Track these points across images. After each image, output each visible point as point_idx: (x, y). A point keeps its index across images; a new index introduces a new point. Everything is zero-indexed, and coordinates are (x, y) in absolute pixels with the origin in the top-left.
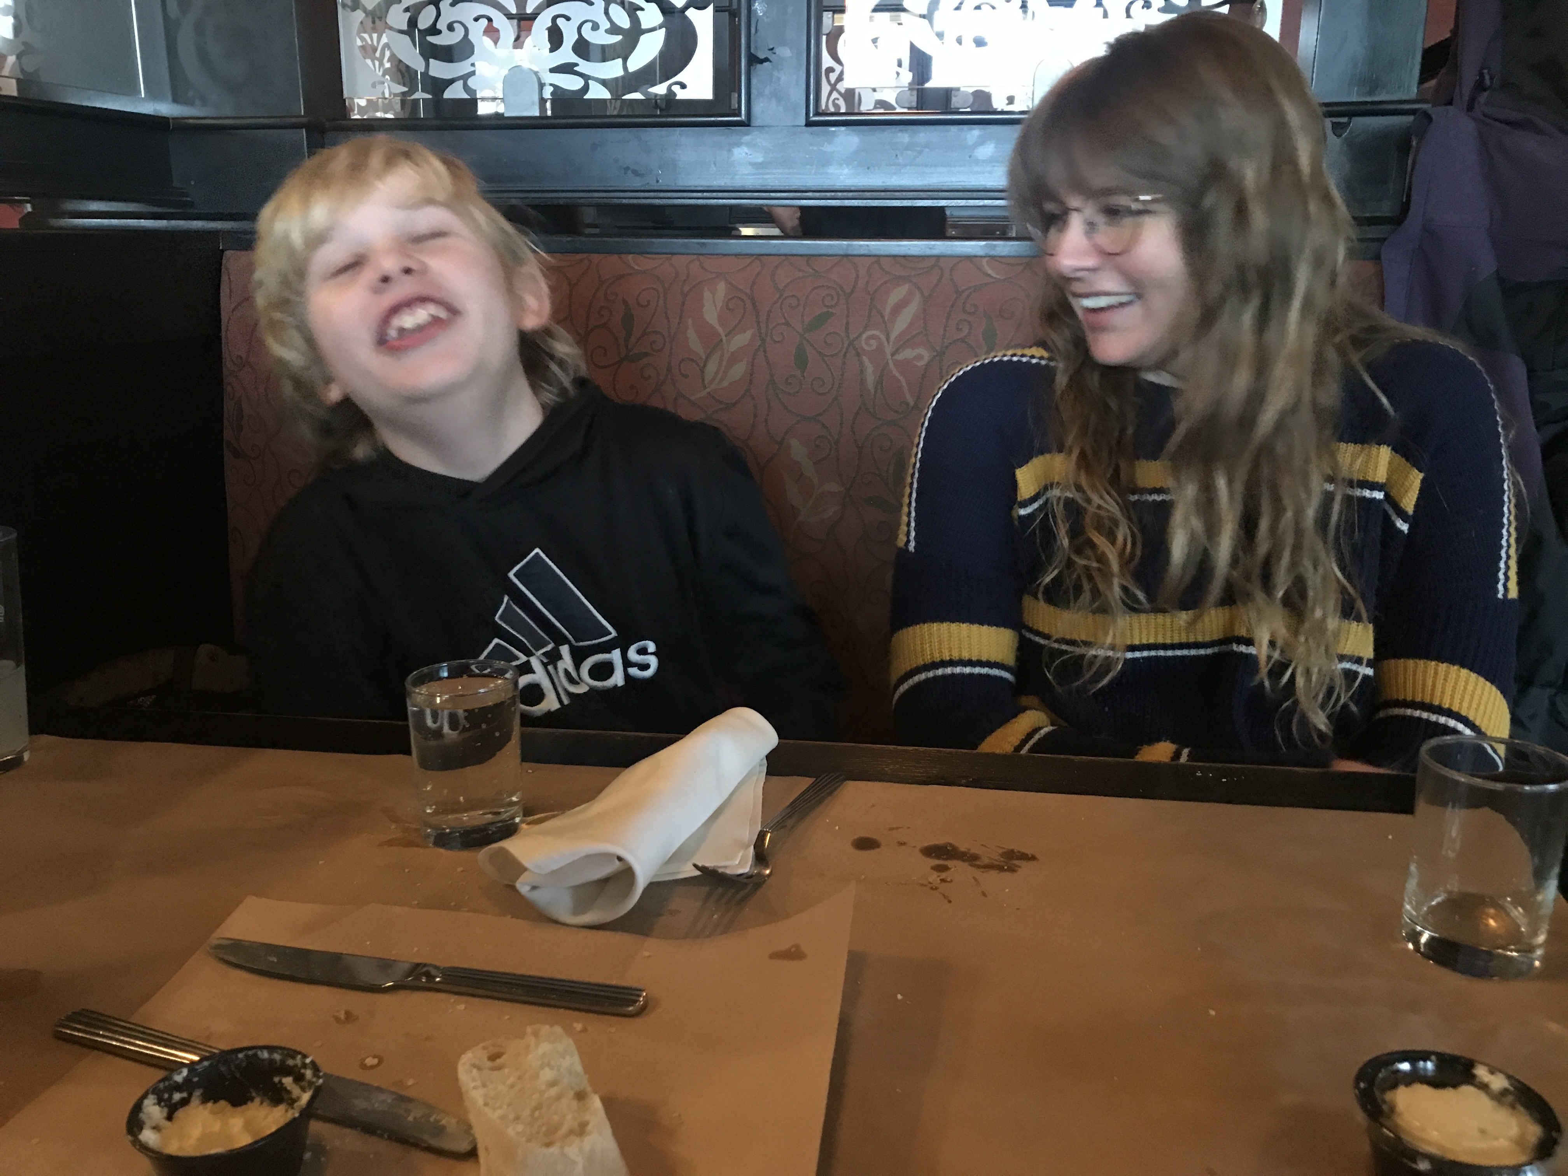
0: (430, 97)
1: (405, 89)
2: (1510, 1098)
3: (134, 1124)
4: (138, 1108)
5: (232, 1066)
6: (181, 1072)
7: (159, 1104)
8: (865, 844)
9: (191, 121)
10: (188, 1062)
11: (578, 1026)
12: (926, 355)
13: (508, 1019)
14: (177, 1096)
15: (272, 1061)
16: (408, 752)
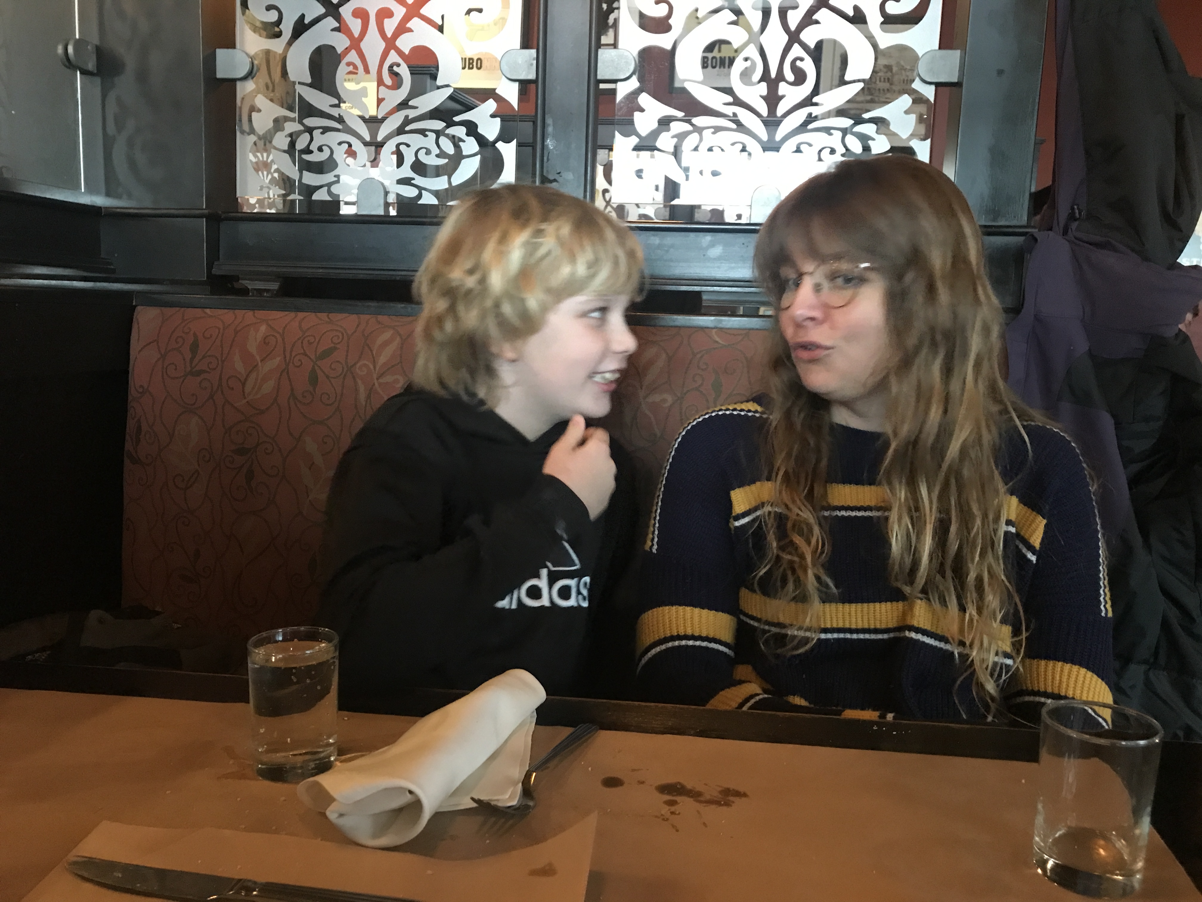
0: (304, 198)
1: (286, 192)
8: (611, 782)
9: (118, 210)
12: (670, 400)
16: (247, 701)
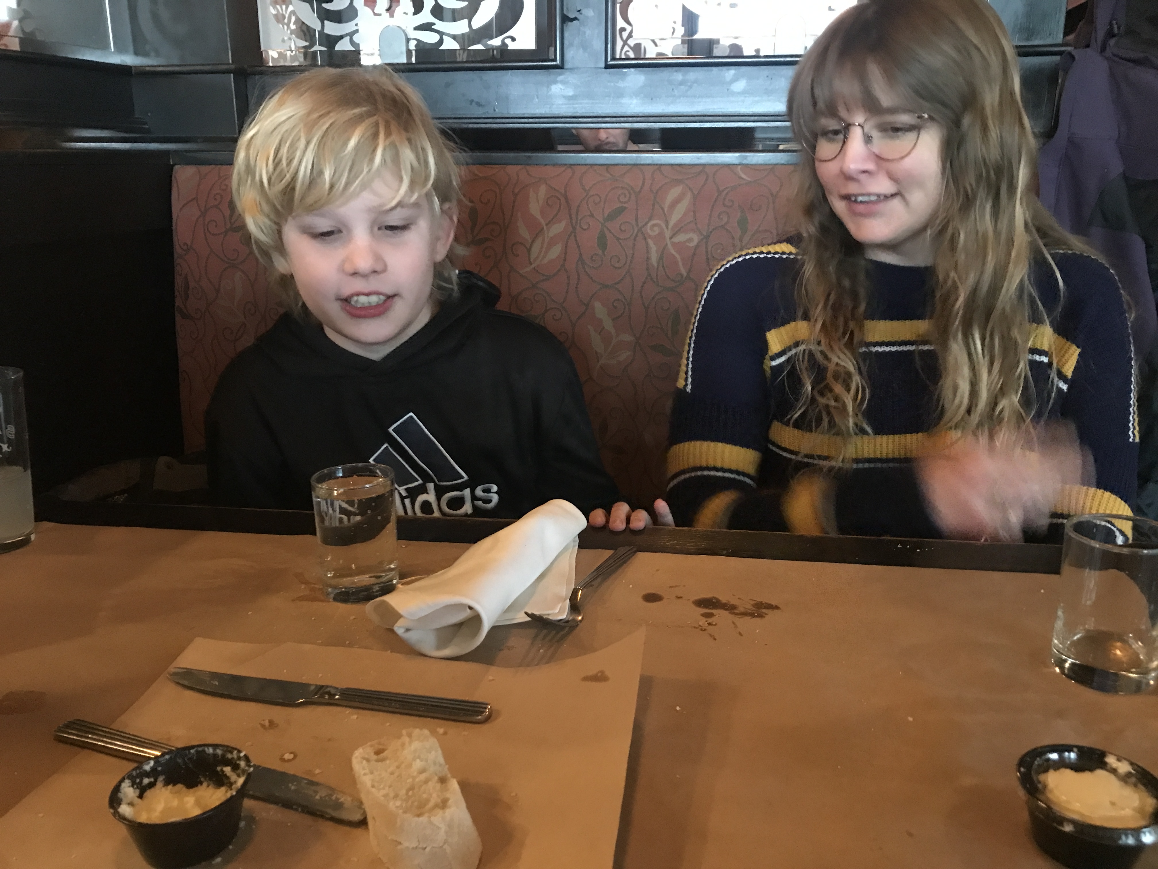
0: (325, 49)
1: (307, 44)
2: (1133, 780)
3: (115, 800)
4: (117, 789)
5: (186, 759)
6: (149, 763)
7: (133, 786)
8: (651, 598)
9: (149, 68)
10: (153, 757)
11: (441, 731)
12: (696, 239)
13: (389, 725)
14: (146, 781)
15: (215, 755)
16: (314, 533)
